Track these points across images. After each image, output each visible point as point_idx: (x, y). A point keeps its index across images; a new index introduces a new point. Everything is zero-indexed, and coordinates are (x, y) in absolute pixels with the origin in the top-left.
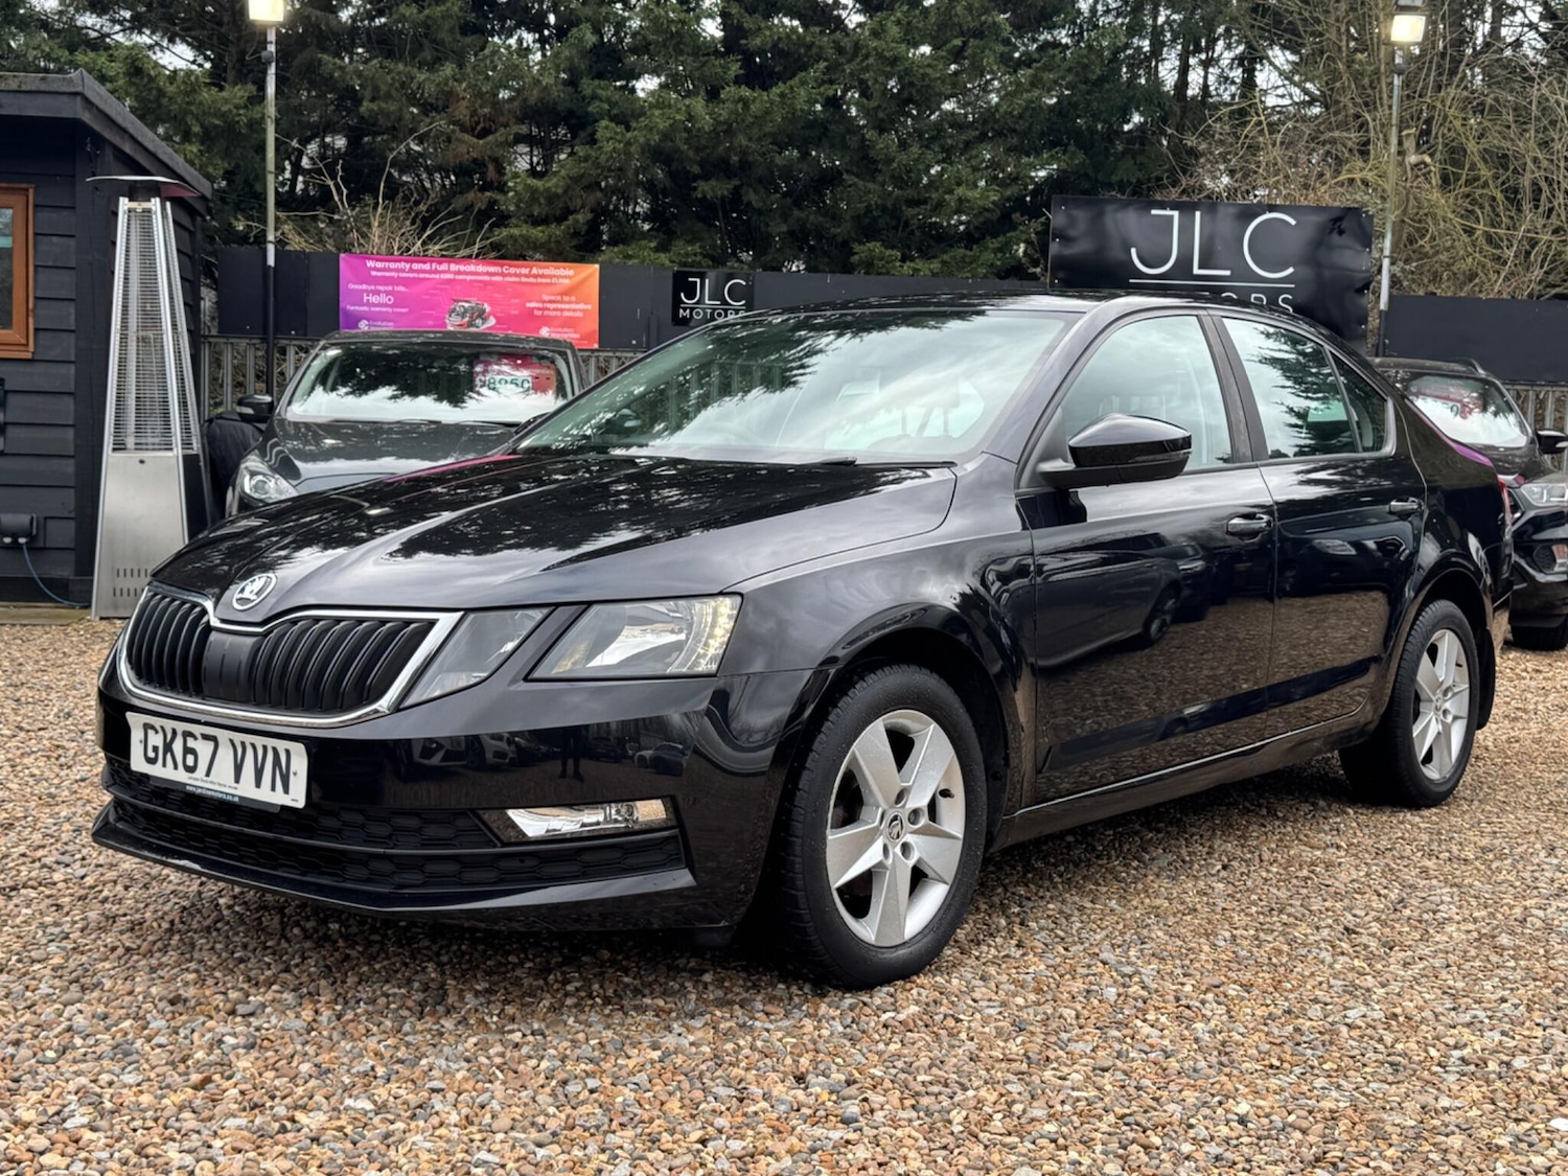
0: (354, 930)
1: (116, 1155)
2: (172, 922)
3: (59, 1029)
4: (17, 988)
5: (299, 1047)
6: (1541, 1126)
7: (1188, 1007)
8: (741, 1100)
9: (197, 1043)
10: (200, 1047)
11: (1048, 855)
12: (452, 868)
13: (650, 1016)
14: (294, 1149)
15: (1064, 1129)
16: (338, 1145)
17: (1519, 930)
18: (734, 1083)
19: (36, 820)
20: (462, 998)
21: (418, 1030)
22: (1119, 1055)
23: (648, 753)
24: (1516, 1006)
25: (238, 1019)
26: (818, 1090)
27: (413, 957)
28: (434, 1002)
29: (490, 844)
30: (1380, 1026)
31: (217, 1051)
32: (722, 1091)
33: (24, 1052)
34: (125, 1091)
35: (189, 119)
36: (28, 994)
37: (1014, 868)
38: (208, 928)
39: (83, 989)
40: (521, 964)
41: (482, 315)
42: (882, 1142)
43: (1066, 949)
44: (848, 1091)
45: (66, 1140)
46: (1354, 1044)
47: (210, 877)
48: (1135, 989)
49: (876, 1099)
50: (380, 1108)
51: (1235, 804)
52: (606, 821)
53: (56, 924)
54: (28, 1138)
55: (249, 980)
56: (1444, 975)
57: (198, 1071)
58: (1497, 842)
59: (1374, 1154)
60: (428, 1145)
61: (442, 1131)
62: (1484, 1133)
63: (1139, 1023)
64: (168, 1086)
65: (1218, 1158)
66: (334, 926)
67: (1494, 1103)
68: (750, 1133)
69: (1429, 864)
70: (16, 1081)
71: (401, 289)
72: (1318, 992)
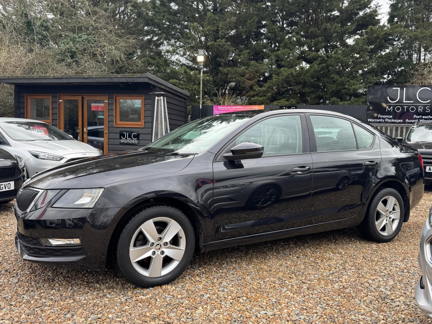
29: (42, 246)
35: (196, 81)
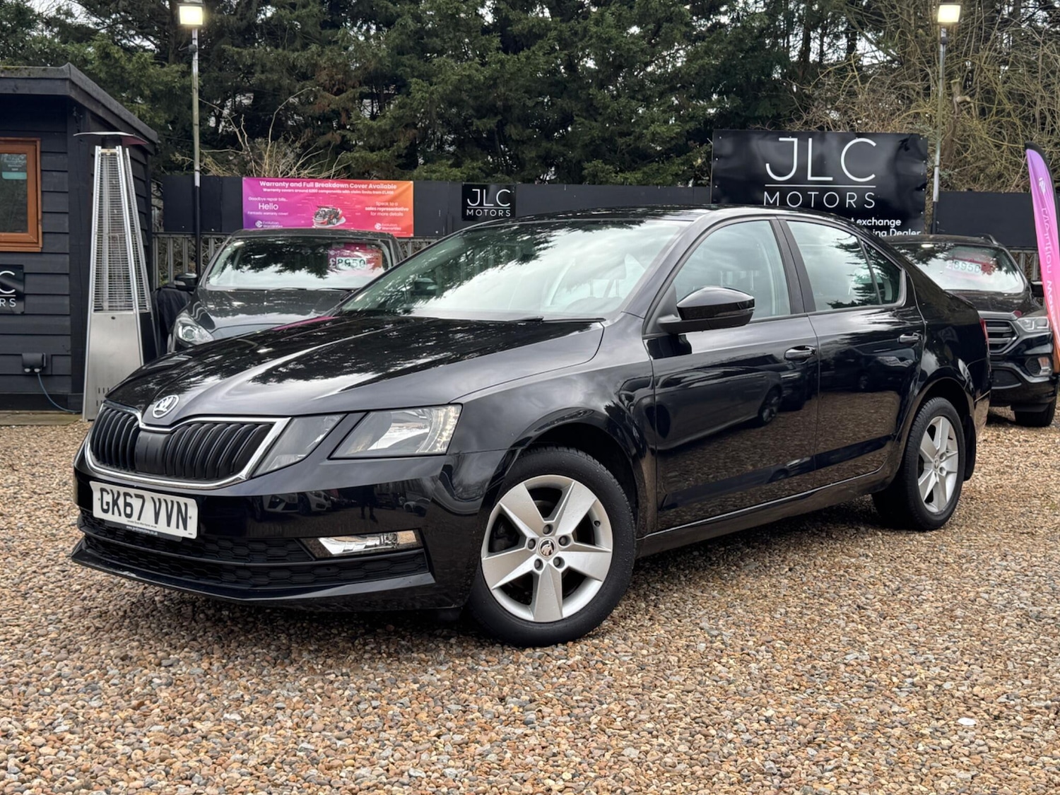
0: (238, 614)
1: (85, 747)
2: (125, 612)
3: (53, 675)
4: (28, 652)
5: (198, 684)
6: (952, 722)
7: (748, 654)
8: (464, 712)
9: (136, 682)
10: (138, 685)
11: (680, 563)
12: (286, 574)
13: (415, 664)
14: (191, 743)
15: (658, 726)
16: (218, 740)
17: (970, 606)
18: (461, 702)
19: (43, 550)
20: (300, 654)
21: (272, 674)
22: (700, 683)
23: (412, 503)
24: (954, 652)
25: (163, 668)
26: (512, 705)
27: (273, 631)
28: (285, 656)
29: (308, 559)
30: (865, 664)
31: (149, 688)
32: (453, 707)
33: (31, 689)
34: (92, 711)
35: (142, 86)
36: (35, 655)
37: (656, 572)
38: (147, 615)
39: (69, 652)
40: (339, 634)
41: (336, 216)
42: (547, 735)
43: (680, 621)
44: (529, 706)
45: (55, 739)
46: (847, 675)
47: (150, 584)
48: (718, 644)
49: (546, 710)
50: (245, 719)
51: (806, 531)
52: (381, 544)
53: (53, 614)
54: (32, 738)
55: (171, 645)
56: (914, 633)
57: (136, 699)
58: (970, 552)
59: (845, 739)
60: (273, 740)
61: (282, 732)
62: (916, 727)
63: (716, 664)
64: (118, 708)
65: (748, 741)
66: (226, 613)
67: (926, 709)
68: (467, 730)
69: (922, 566)
70: (26, 706)
71: (283, 199)
72: (831, 645)
